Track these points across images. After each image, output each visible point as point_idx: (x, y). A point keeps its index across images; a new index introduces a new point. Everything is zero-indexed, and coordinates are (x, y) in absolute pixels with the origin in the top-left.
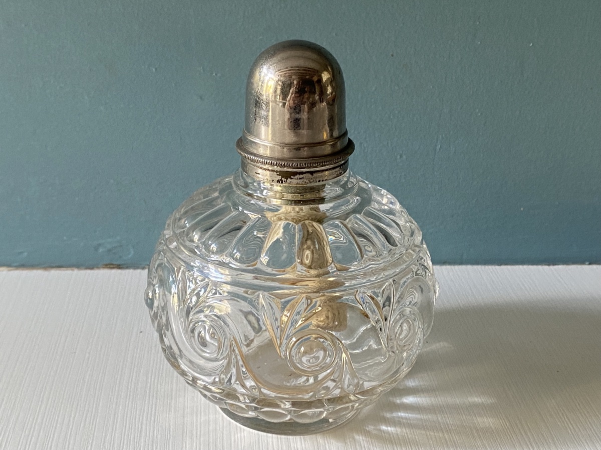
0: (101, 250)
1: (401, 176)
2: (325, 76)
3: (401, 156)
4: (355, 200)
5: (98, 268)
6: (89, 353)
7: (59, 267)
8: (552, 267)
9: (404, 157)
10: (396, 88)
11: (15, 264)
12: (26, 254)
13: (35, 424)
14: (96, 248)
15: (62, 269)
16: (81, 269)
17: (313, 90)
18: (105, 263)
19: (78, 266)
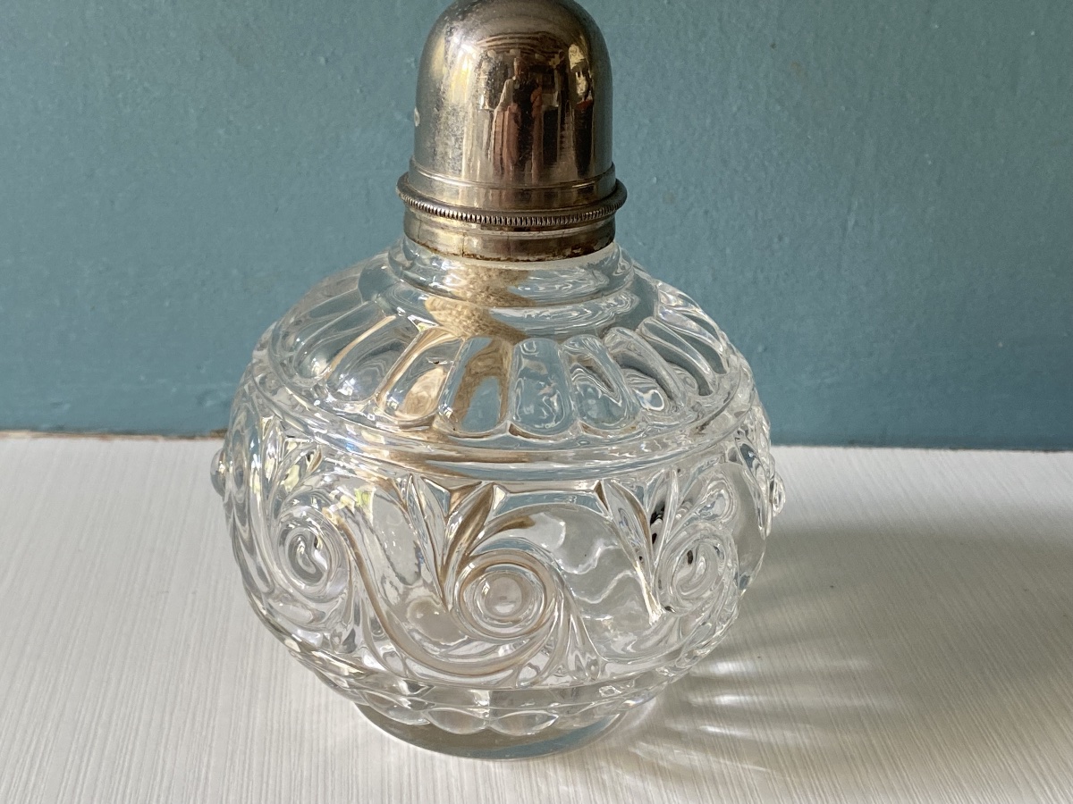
0: (209, 403)
1: (778, 276)
2: (575, 57)
3: (780, 238)
4: (622, 302)
5: (203, 437)
6: (194, 593)
7: (129, 433)
8: (1051, 455)
9: (787, 240)
10: (778, 108)
11: (44, 426)
12: (67, 407)
13: (97, 724)
14: (201, 400)
15: (135, 437)
16: (171, 439)
17: (550, 83)
18: (216, 428)
19: (167, 432)
